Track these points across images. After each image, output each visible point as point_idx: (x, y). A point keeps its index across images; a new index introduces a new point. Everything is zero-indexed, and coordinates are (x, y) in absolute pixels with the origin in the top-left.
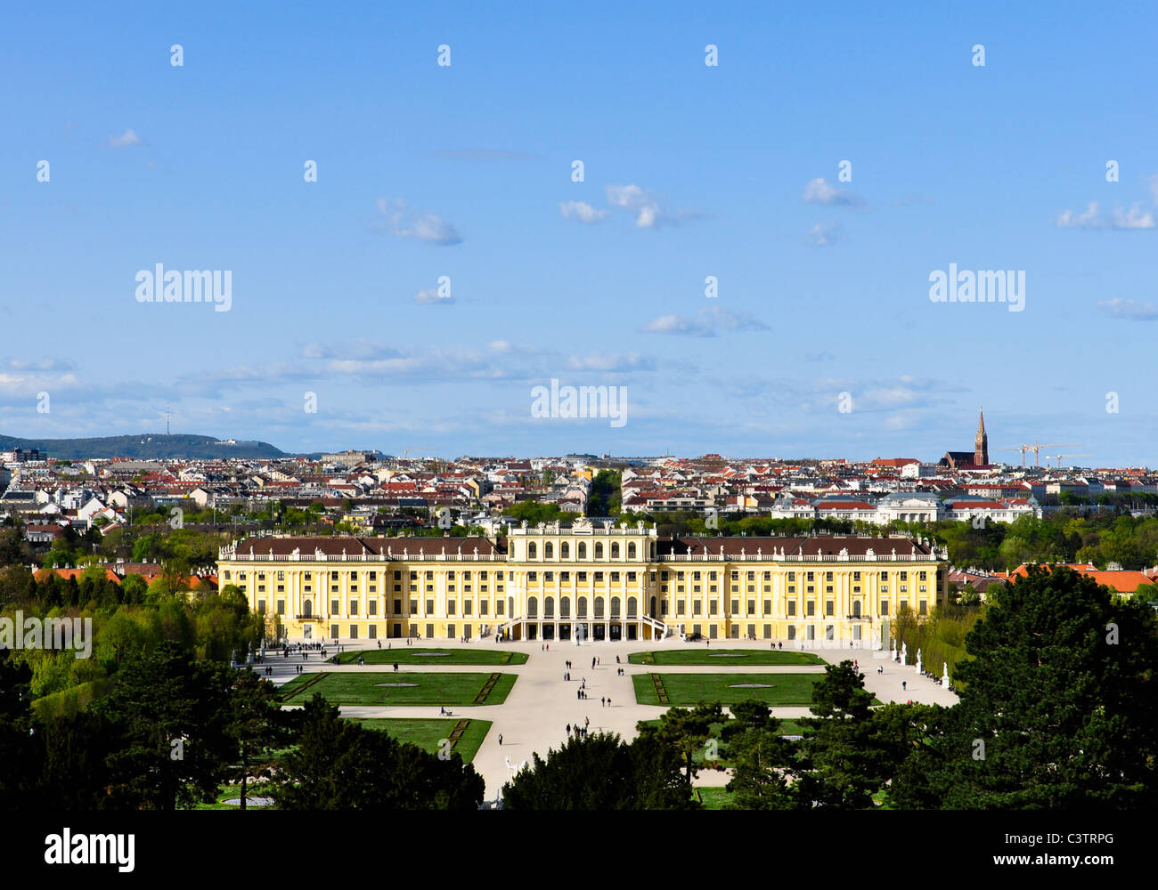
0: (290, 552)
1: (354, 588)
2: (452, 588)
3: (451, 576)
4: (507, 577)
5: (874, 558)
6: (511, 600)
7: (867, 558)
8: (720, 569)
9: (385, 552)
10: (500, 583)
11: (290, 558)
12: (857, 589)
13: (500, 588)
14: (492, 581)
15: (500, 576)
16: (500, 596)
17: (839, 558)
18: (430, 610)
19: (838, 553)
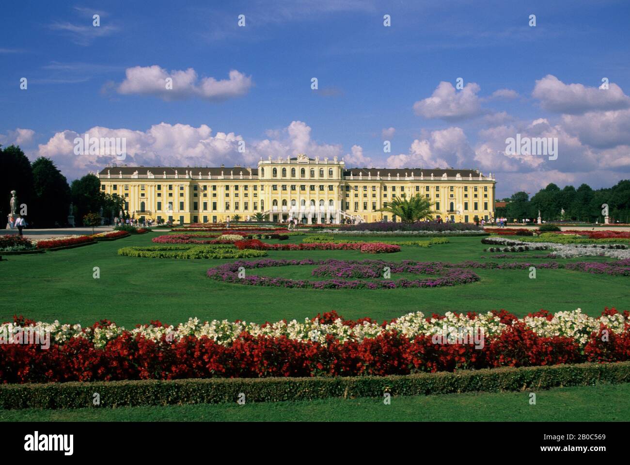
0: (132, 173)
1: (171, 195)
2: (227, 195)
3: (227, 188)
4: (259, 188)
5: (460, 179)
6: (262, 202)
7: (457, 179)
8: (378, 185)
9: (189, 174)
10: (255, 192)
11: (132, 177)
12: (452, 196)
13: (255, 195)
14: (251, 191)
15: (255, 188)
16: (255, 199)
17: (442, 179)
18: (215, 208)
19: (441, 176)
